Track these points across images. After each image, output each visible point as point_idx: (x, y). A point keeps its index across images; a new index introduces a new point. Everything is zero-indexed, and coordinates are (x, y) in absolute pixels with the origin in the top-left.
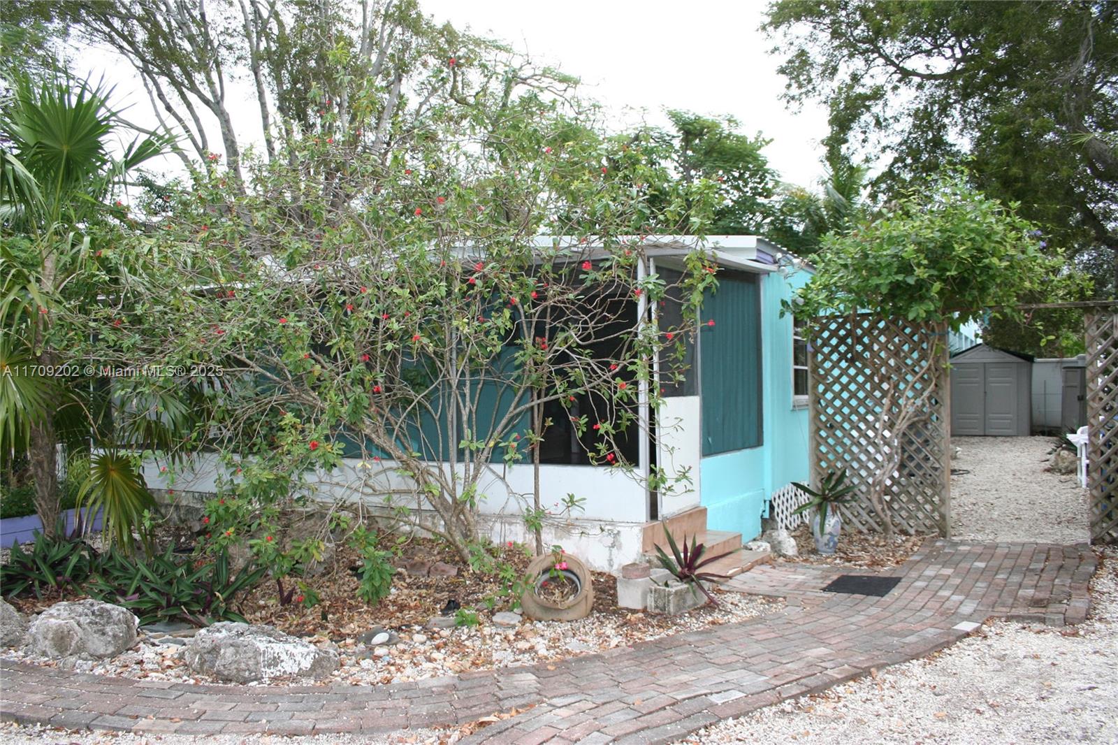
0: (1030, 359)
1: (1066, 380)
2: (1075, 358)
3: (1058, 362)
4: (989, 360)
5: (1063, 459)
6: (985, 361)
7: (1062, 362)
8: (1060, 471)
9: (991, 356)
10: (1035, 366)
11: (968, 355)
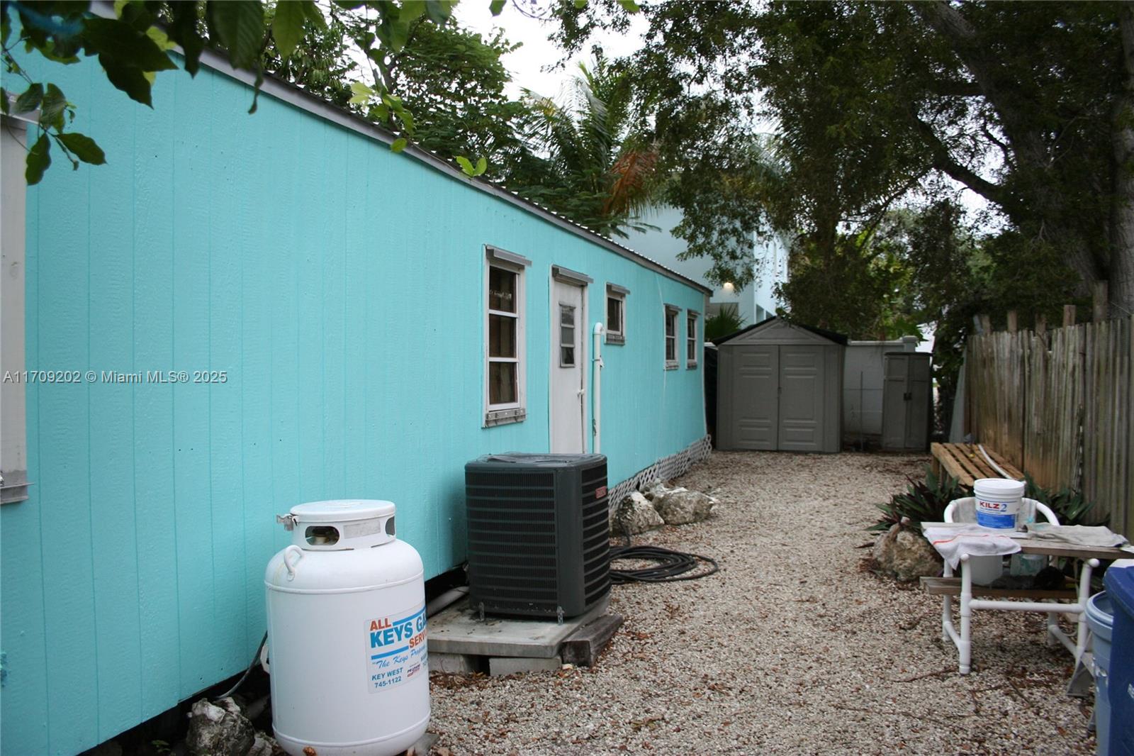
0: (841, 341)
1: (889, 371)
2: (900, 340)
3: (877, 346)
4: (785, 342)
5: (902, 549)
6: (779, 342)
7: (883, 346)
8: (896, 575)
9: (790, 336)
10: (848, 351)
11: (757, 333)
